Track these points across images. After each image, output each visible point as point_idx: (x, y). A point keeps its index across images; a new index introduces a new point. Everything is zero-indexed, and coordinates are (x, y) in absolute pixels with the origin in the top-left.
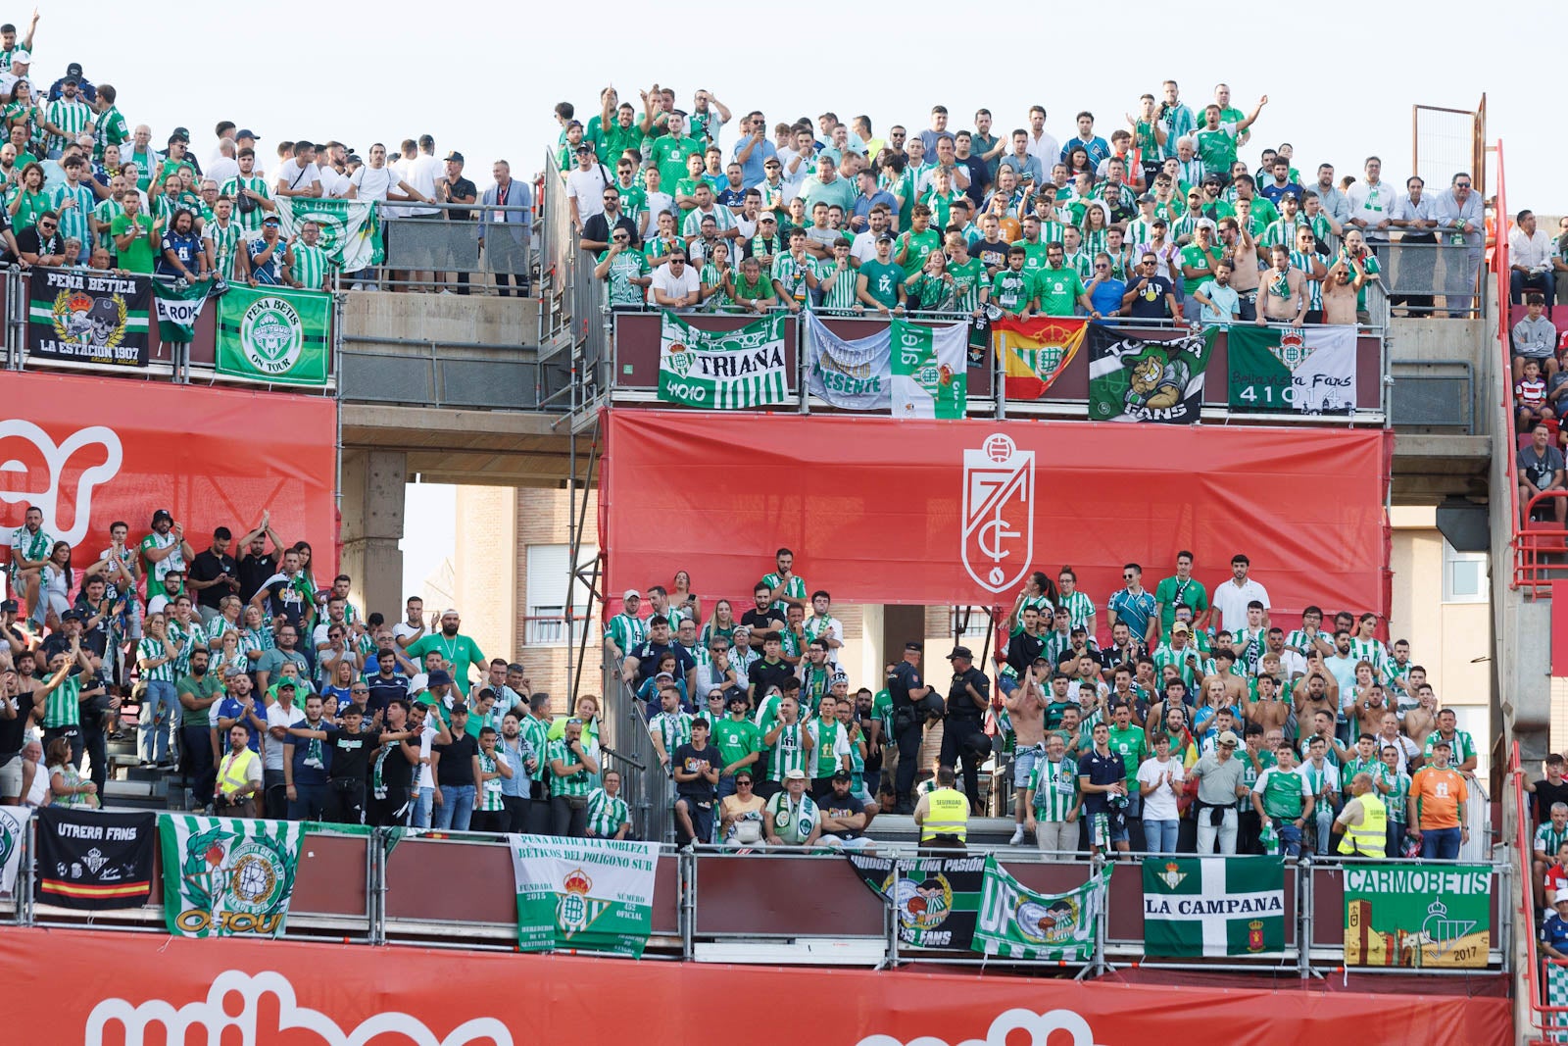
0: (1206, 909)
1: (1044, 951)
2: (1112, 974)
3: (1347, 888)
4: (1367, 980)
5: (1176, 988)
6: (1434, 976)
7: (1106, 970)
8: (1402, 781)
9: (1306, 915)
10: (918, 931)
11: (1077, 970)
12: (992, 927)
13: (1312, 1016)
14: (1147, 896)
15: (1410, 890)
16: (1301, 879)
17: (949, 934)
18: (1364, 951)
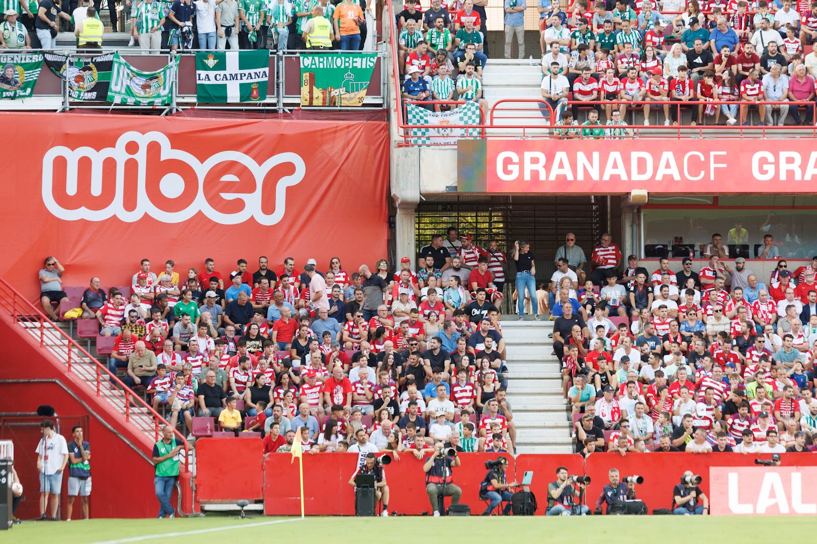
0: (229, 78)
1: (146, 101)
2: (180, 113)
3: (302, 66)
4: (313, 113)
5: (214, 119)
6: (347, 111)
7: (177, 110)
8: (330, 10)
9: (281, 80)
10: (80, 92)
11: (162, 110)
12: (118, 89)
13: (285, 132)
14: (198, 72)
15: (335, 67)
16: (278, 62)
17: (95, 93)
18: (311, 98)
